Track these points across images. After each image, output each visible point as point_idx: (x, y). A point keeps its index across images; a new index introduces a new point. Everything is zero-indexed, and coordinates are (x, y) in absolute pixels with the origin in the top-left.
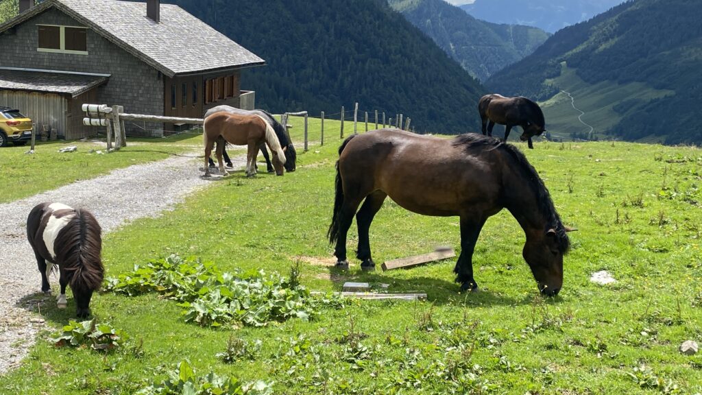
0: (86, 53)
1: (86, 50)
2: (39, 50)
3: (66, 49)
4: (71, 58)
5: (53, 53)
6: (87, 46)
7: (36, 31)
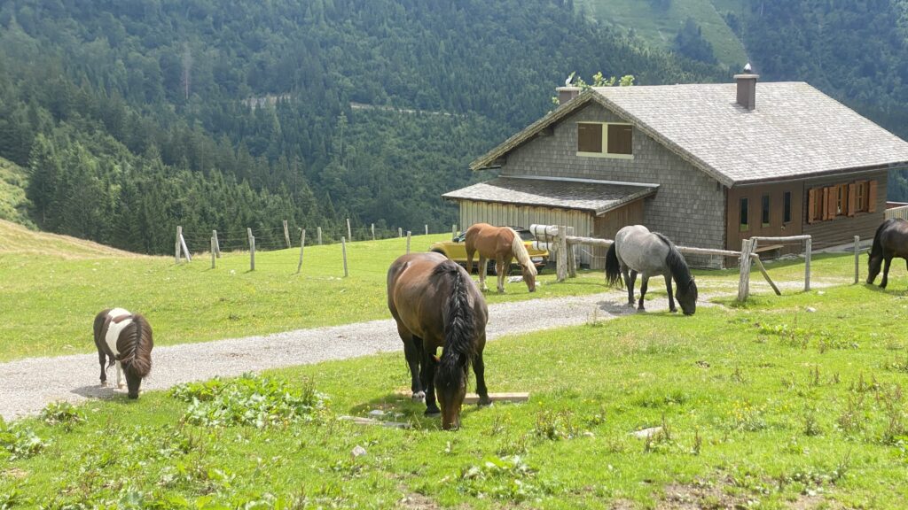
0: (630, 157)
1: (631, 153)
2: (579, 154)
3: (609, 152)
4: (614, 164)
5: (595, 158)
6: (633, 148)
7: (576, 131)
